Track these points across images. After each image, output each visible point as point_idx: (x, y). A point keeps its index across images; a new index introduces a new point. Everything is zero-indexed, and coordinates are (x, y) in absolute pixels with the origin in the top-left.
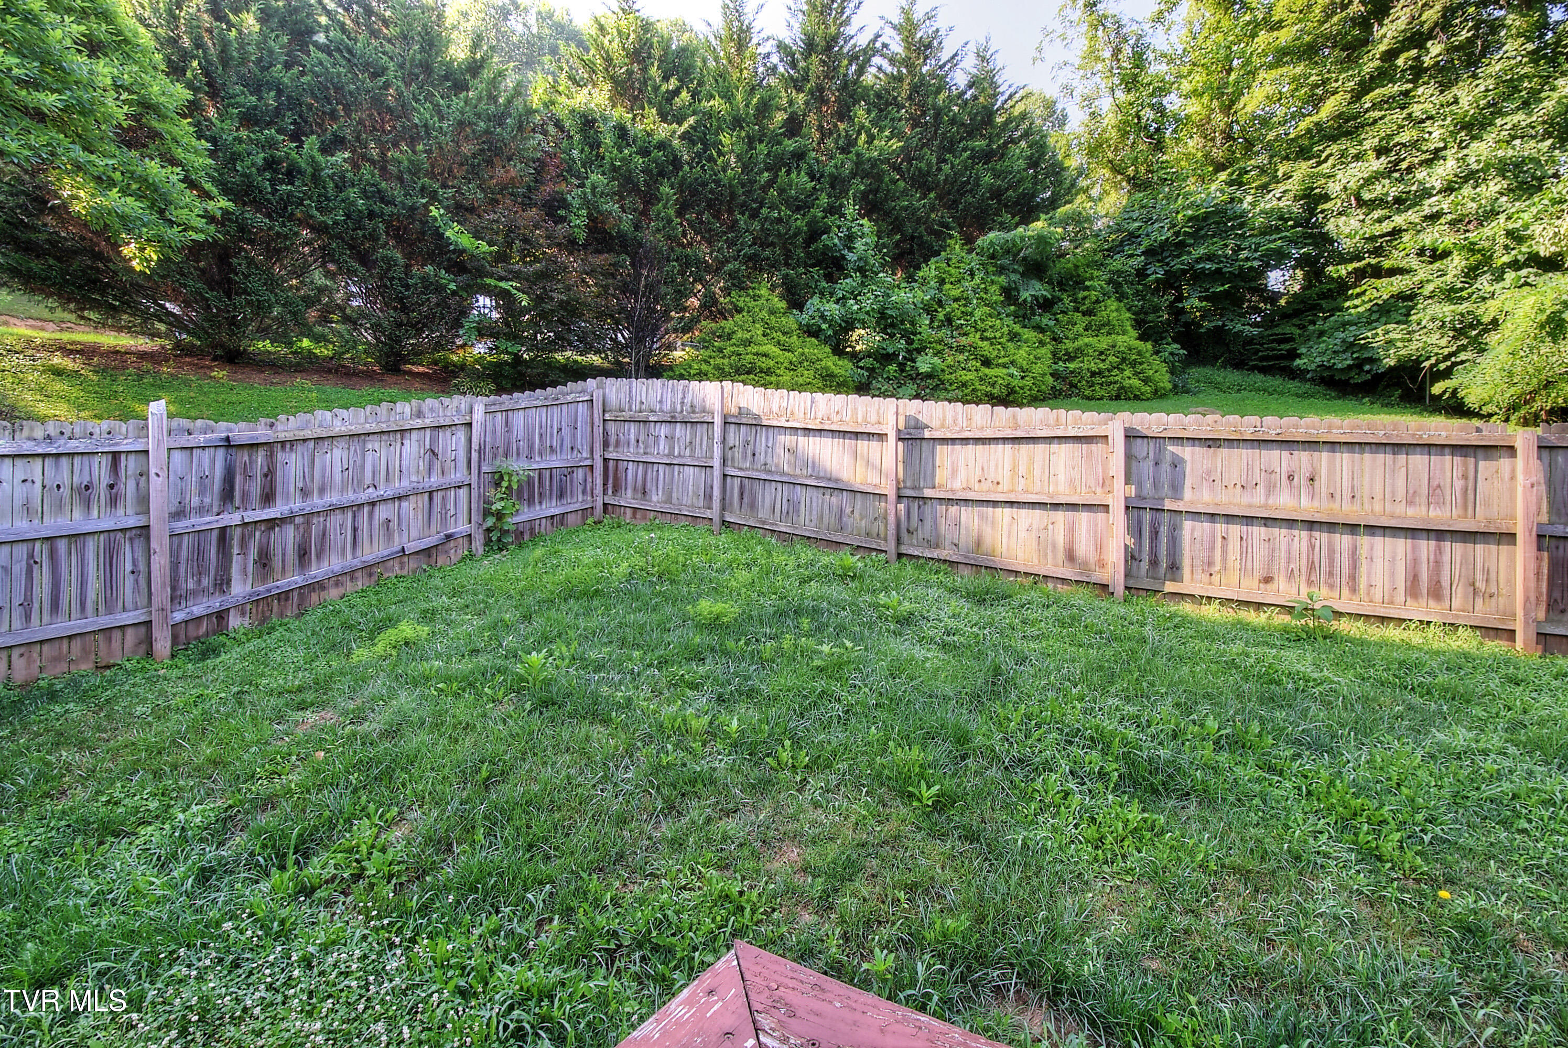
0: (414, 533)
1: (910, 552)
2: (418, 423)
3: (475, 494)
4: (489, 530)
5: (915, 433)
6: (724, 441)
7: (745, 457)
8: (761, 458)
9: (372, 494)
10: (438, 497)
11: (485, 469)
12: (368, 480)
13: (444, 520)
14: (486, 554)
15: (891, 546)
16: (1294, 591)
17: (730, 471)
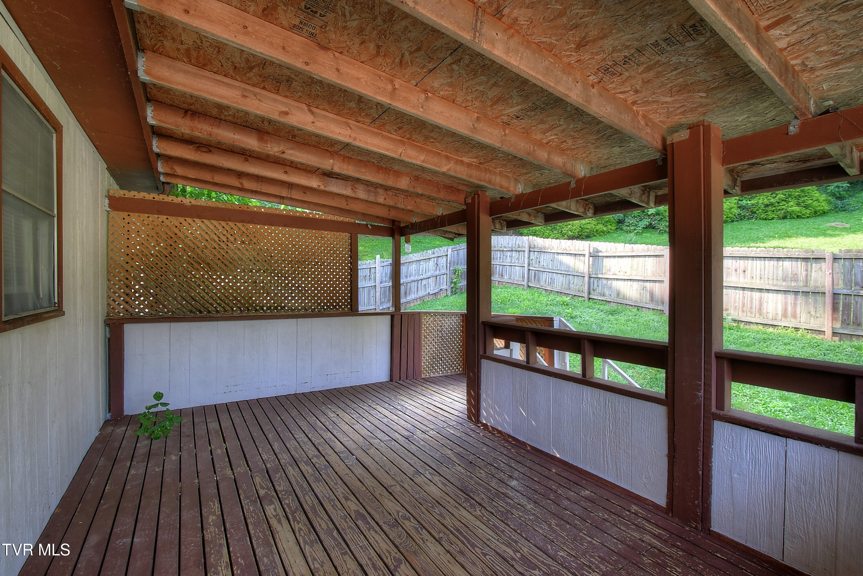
0: (432, 289)
1: (593, 297)
2: (433, 256)
3: (448, 276)
4: (452, 288)
5: (596, 254)
6: (529, 257)
7: (536, 263)
8: (542, 263)
9: (422, 277)
10: (438, 277)
11: (451, 269)
12: (421, 273)
13: (440, 285)
14: (451, 295)
15: (586, 295)
16: (737, 314)
17: (531, 268)
